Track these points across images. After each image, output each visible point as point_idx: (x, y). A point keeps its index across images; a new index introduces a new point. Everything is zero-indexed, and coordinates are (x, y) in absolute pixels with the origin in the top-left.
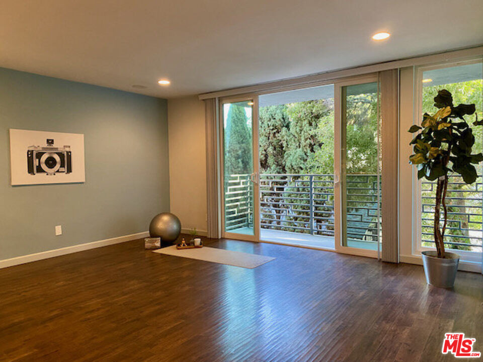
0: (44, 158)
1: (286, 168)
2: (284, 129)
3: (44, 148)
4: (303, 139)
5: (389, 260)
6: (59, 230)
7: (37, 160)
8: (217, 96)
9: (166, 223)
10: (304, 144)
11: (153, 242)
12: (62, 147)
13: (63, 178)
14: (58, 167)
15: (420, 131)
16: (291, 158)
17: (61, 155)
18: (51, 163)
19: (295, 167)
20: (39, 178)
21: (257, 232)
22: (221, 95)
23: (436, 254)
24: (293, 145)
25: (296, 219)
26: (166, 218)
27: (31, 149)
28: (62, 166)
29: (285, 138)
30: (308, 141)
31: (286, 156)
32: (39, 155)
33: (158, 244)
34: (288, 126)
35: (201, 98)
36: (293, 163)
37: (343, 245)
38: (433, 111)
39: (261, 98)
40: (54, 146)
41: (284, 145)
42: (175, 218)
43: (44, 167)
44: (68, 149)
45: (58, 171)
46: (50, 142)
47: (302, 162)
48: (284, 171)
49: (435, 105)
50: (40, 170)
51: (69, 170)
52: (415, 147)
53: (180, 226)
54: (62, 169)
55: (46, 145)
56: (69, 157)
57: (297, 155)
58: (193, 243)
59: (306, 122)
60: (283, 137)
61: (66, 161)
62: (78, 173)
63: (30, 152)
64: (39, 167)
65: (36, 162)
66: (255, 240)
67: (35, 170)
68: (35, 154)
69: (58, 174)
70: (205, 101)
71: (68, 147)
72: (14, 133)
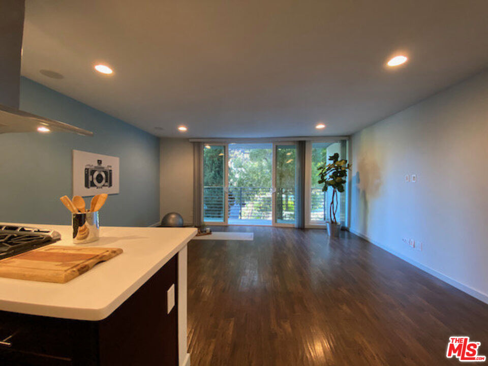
0: (96, 175)
3: (95, 167)
7: (91, 176)
12: (106, 166)
13: (106, 191)
14: (104, 181)
17: (106, 172)
18: (99, 179)
20: (92, 191)
21: (225, 221)
26: (174, 216)
27: (88, 167)
28: (106, 181)
32: (93, 172)
40: (103, 165)
42: (179, 216)
43: (95, 182)
44: (110, 169)
45: (104, 186)
46: (100, 162)
50: (93, 185)
51: (110, 185)
53: (183, 220)
54: (107, 184)
55: (96, 164)
56: (111, 174)
58: (205, 231)
61: (108, 177)
62: (115, 188)
63: (87, 170)
64: (92, 182)
65: (90, 178)
66: (225, 225)
67: (90, 184)
68: (89, 172)
69: (104, 188)
70: (194, 143)
71: (111, 167)
72: (76, 153)
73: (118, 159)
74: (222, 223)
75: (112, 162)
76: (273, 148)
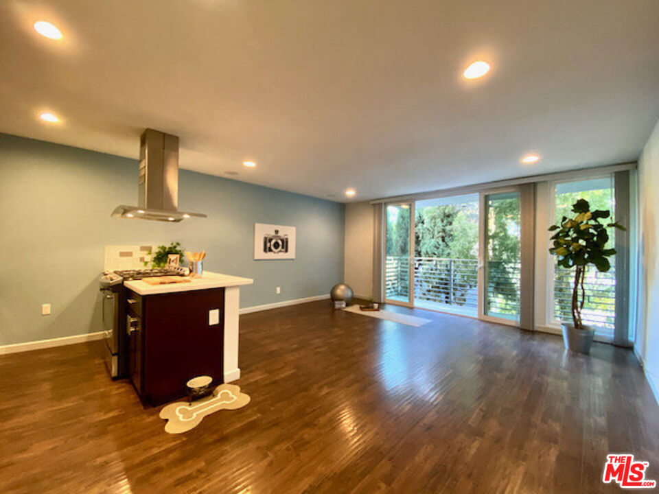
0: (273, 242)
1: (422, 254)
2: (420, 225)
3: (273, 236)
4: (436, 232)
5: (526, 328)
6: (278, 290)
7: (269, 243)
8: (383, 201)
9: (342, 291)
10: (438, 236)
11: (340, 304)
12: (283, 235)
13: (282, 255)
14: (280, 248)
15: (558, 230)
16: (426, 246)
17: (282, 241)
18: (276, 245)
19: (430, 253)
20: (270, 255)
21: (411, 301)
22: (388, 200)
23: (573, 326)
24: (427, 236)
25: (429, 291)
26: (342, 287)
27: (267, 236)
28: (283, 247)
29: (421, 231)
30: (441, 234)
31: (421, 244)
32: (270, 240)
33: (344, 306)
34: (423, 223)
35: (371, 203)
36: (428, 250)
37: (485, 314)
38: (573, 216)
39: (417, 203)
40: (279, 234)
41: (421, 236)
42: (348, 287)
43: (273, 248)
44: (286, 237)
45: (280, 251)
46: (277, 232)
47: (435, 249)
48: (420, 255)
49: (572, 210)
50: (270, 250)
51: (286, 251)
52: (555, 242)
53: (352, 293)
54: (283, 250)
55: (273, 234)
56: (287, 242)
57: (432, 243)
58: (373, 307)
59: (439, 219)
60: (419, 230)
61: (285, 245)
62: (291, 254)
63: (266, 238)
64: (270, 248)
65: (268, 245)
66: (411, 306)
67: (268, 250)
68: (267, 240)
69: (280, 253)
70: (374, 205)
71: (286, 235)
72: (258, 226)
73: (293, 229)
74: (406, 303)
75: (289, 232)
76: (480, 201)
